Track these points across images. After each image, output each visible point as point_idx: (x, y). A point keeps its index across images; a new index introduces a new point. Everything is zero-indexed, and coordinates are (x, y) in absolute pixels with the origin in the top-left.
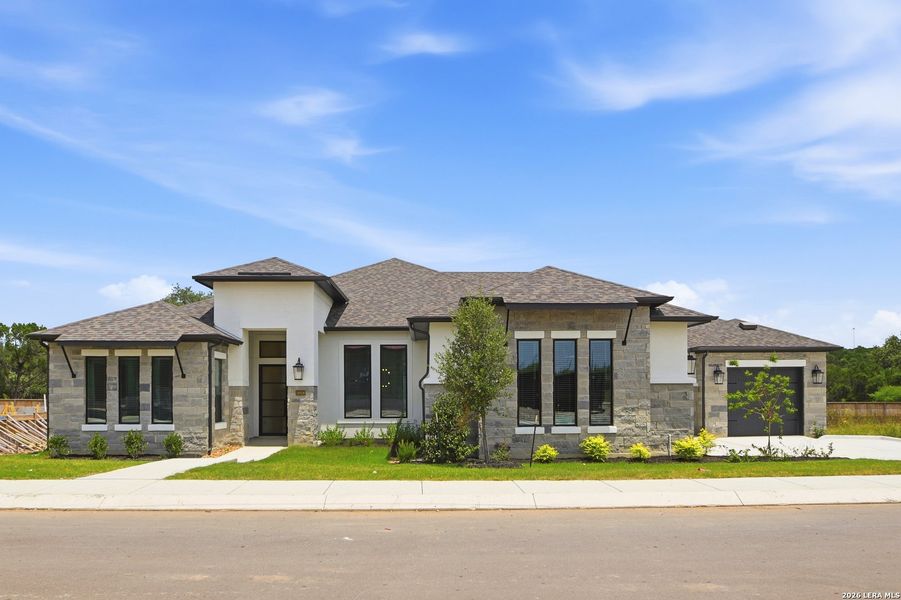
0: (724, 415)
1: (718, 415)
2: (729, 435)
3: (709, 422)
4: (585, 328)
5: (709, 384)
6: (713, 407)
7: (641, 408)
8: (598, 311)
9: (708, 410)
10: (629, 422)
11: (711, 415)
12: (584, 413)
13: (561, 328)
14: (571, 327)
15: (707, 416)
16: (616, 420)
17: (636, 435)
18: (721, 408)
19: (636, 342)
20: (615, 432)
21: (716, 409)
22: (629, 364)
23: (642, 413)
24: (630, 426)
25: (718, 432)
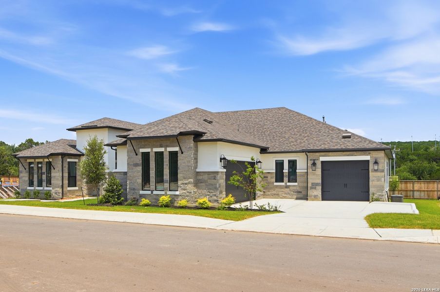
0: (319, 188)
1: (315, 188)
2: (322, 200)
3: (310, 192)
4: (166, 146)
5: (310, 171)
6: (312, 183)
7: (189, 183)
8: (171, 139)
9: (310, 185)
10: (184, 190)
11: (312, 188)
12: (167, 185)
13: (157, 147)
14: (161, 146)
15: (309, 189)
16: (179, 189)
17: (187, 196)
18: (317, 184)
19: (187, 152)
20: (178, 194)
21: (314, 186)
22: (184, 163)
23: (190, 186)
24: (185, 191)
25: (315, 198)
